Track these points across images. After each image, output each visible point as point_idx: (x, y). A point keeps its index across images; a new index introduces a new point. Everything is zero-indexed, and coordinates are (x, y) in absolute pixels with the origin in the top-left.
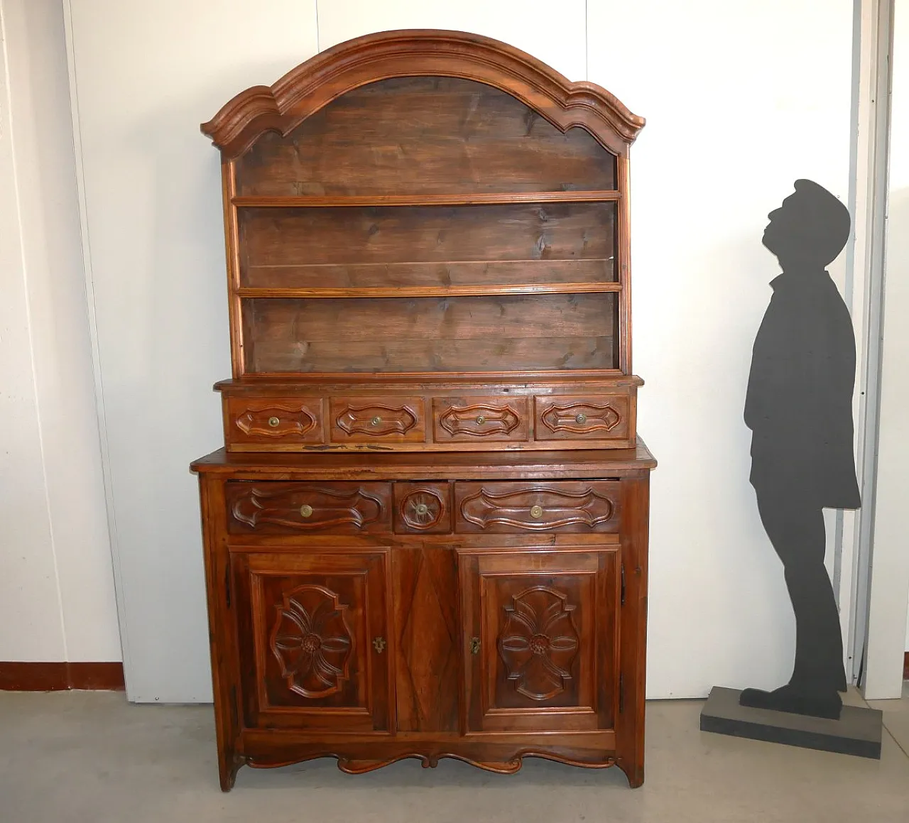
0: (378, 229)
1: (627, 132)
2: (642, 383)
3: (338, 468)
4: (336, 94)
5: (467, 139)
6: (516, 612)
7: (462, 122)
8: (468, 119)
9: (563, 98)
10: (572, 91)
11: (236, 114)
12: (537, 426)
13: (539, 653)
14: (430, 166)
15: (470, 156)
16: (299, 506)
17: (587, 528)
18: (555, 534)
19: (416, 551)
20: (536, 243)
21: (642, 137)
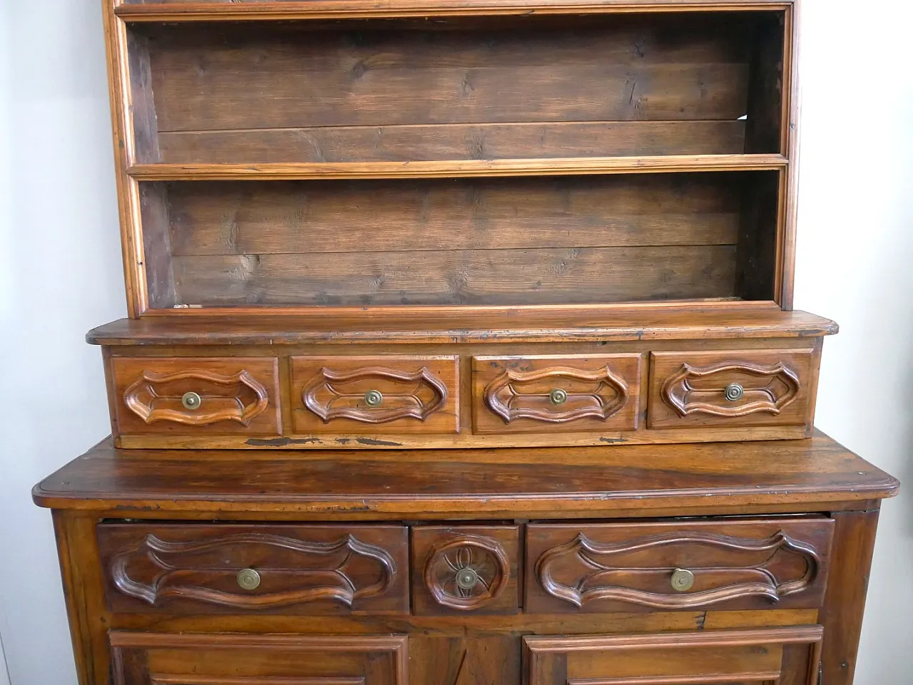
0: (365, 69)
12: (653, 405)
17: (765, 605)
18: (706, 611)
19: (453, 642)
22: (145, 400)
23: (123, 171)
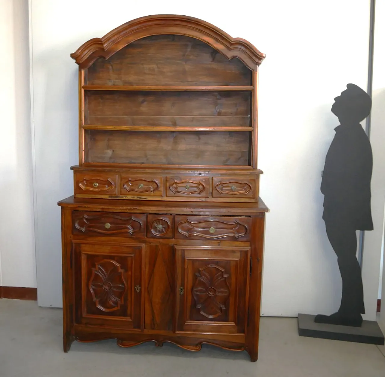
0: (145, 101)
1: (257, 60)
2: (262, 173)
3: (122, 207)
4: (129, 42)
5: (186, 63)
6: (201, 276)
7: (184, 55)
8: (187, 54)
9: (228, 45)
10: (233, 42)
11: (85, 50)
12: (213, 191)
13: (211, 296)
14: (169, 74)
15: (187, 70)
16: (105, 223)
17: (235, 239)
18: (220, 241)
19: (156, 246)
20: (215, 108)
21: (264, 62)
22: (83, 185)
23: (81, 126)
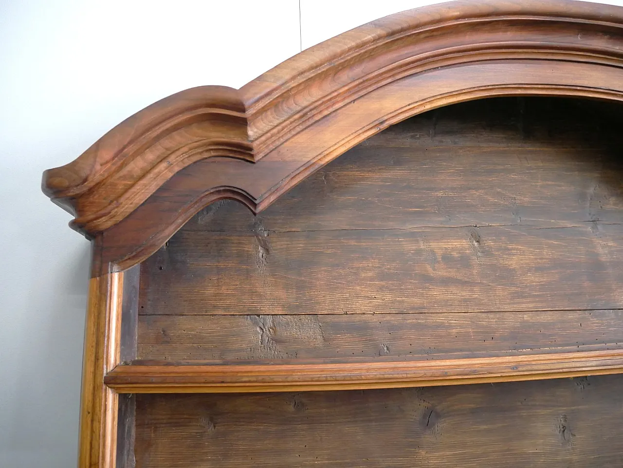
0: (438, 416)
5: (595, 227)
14: (533, 279)
15: (603, 259)
